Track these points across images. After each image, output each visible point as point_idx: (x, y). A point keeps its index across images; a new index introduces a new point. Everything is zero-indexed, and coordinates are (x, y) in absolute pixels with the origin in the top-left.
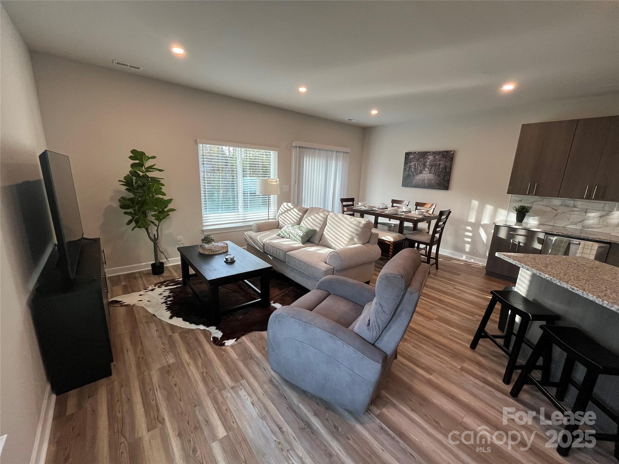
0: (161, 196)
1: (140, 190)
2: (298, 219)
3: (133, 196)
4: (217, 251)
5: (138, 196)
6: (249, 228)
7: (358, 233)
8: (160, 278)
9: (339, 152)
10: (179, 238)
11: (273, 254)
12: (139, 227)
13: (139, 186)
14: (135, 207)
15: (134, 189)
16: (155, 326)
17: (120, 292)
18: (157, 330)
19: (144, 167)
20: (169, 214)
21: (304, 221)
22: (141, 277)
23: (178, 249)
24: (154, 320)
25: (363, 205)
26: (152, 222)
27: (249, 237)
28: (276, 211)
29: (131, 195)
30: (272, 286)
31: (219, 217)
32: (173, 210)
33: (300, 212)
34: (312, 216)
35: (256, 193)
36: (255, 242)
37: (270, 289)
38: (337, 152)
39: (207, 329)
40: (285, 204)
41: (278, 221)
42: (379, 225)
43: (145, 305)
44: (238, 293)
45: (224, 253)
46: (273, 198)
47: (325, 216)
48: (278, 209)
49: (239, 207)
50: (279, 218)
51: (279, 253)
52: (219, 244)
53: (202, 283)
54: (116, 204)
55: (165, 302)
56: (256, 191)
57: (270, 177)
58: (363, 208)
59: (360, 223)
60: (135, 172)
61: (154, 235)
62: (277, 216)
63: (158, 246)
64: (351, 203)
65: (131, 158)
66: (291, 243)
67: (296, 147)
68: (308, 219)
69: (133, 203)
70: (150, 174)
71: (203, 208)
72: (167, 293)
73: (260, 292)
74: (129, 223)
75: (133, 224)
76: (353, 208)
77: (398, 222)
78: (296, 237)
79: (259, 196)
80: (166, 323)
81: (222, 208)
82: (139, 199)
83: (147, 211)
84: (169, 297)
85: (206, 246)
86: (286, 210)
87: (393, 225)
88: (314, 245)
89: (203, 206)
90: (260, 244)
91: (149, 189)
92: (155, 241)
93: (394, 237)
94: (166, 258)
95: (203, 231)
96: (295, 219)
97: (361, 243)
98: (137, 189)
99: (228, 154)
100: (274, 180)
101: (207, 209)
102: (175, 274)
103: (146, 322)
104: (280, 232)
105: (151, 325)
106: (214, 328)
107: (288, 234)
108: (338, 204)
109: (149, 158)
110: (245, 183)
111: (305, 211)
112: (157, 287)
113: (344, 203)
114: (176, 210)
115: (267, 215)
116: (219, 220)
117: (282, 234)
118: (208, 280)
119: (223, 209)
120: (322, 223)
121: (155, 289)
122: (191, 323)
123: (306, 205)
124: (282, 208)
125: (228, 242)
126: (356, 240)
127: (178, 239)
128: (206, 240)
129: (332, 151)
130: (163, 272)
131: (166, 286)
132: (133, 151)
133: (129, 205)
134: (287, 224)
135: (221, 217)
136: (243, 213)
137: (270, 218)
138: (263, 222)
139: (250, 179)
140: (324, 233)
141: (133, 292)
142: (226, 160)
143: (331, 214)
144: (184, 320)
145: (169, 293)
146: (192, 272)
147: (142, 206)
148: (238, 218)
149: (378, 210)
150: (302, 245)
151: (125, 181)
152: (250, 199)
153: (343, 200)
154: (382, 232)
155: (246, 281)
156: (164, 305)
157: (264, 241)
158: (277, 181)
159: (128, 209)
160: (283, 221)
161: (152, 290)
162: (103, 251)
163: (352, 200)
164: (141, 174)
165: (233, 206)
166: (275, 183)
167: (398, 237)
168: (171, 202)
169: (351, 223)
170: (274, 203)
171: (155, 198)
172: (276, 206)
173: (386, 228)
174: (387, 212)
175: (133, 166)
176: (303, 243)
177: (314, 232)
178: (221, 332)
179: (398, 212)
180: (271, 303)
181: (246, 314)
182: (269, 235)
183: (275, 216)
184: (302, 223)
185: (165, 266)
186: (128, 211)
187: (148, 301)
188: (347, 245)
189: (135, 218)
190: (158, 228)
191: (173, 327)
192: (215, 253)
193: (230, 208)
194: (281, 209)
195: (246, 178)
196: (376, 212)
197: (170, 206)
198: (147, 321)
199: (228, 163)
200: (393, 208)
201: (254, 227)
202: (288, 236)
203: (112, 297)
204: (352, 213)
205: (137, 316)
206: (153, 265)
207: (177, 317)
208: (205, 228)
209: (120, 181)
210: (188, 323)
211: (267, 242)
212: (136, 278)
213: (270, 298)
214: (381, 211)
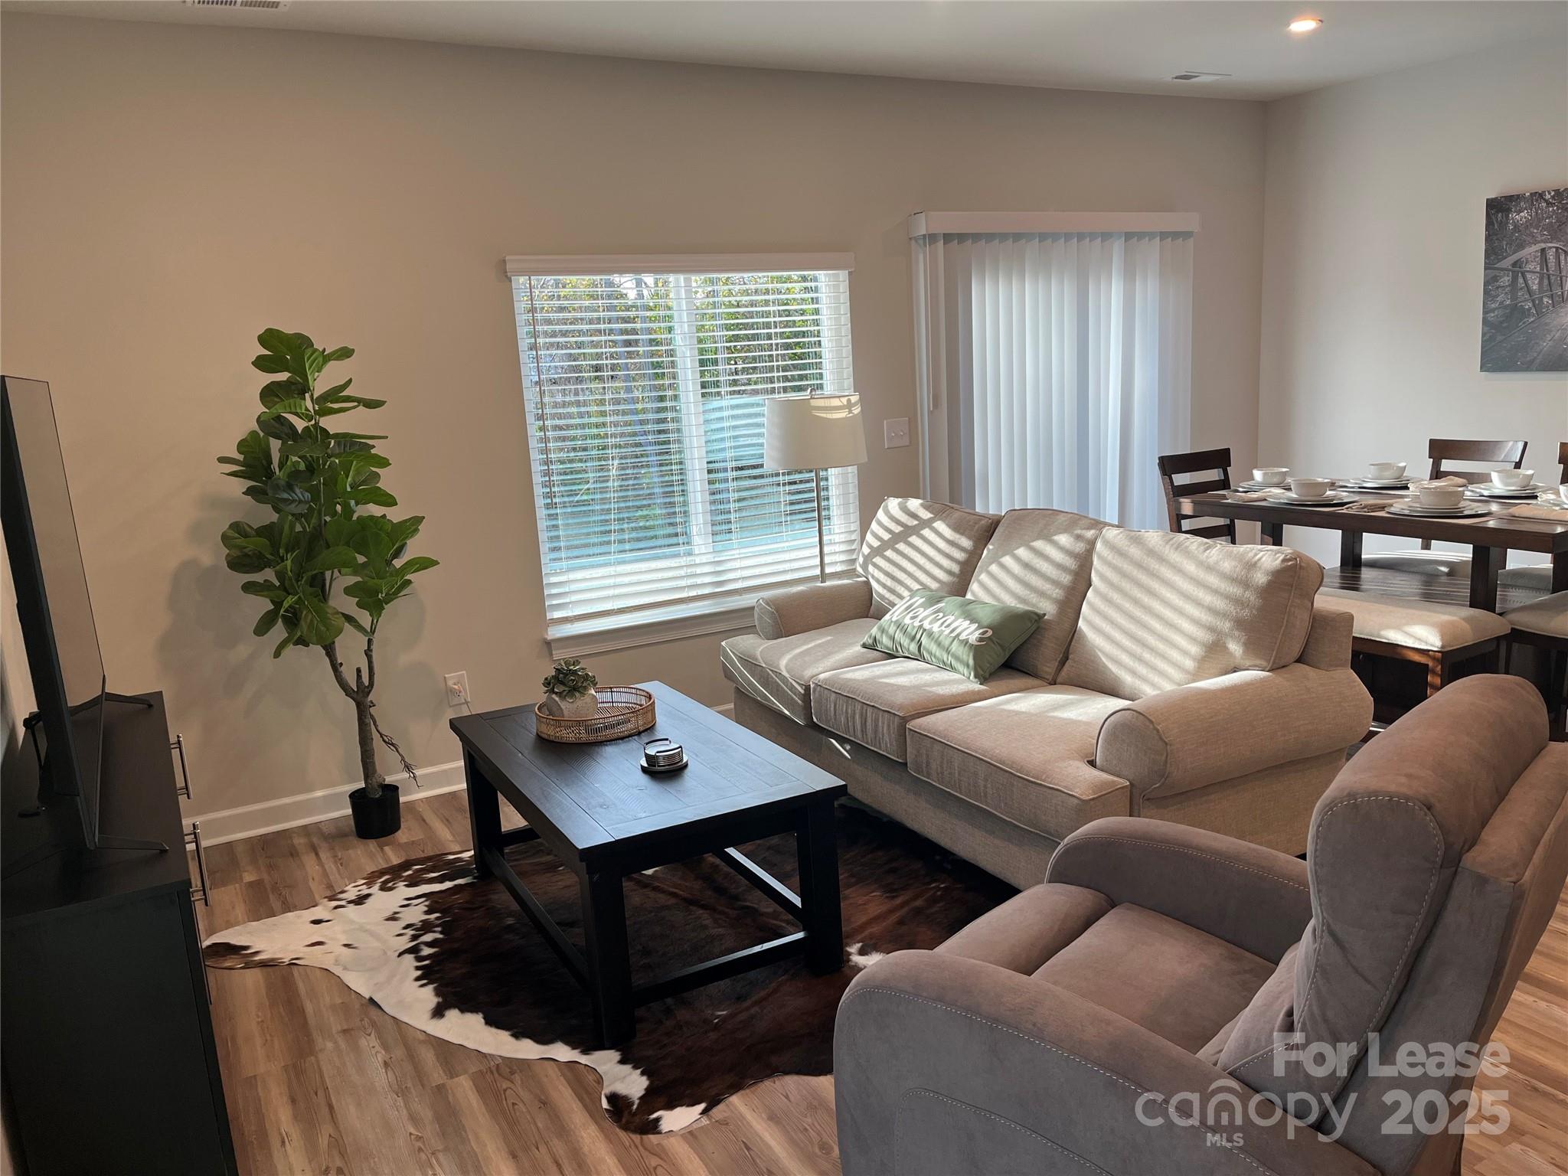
0: (376, 510)
1: (299, 493)
2: (956, 568)
3: (275, 517)
4: (612, 726)
5: (293, 515)
6: (738, 621)
7: (1246, 613)
8: (386, 849)
9: (1140, 235)
10: (452, 678)
11: (847, 731)
12: (303, 642)
13: (295, 474)
14: (282, 559)
15: (277, 488)
16: (378, 1048)
17: (240, 911)
18: (386, 1064)
19: (312, 395)
20: (409, 582)
21: (984, 577)
22: (314, 850)
23: (454, 725)
24: (373, 1024)
25: (1275, 480)
26: (349, 619)
27: (740, 659)
28: (853, 537)
29: (266, 515)
30: (852, 876)
31: (611, 581)
32: (424, 564)
33: (962, 534)
34: (1022, 552)
35: (762, 466)
36: (766, 681)
37: (845, 892)
38: (1128, 236)
39: (584, 1059)
40: (893, 504)
41: (868, 583)
42: (1366, 574)
43: (337, 962)
44: (704, 907)
45: (639, 734)
46: (840, 483)
47: (1080, 547)
48: (865, 527)
49: (694, 530)
50: (871, 568)
51: (876, 726)
52: (616, 697)
53: (551, 868)
54: (212, 555)
55: (413, 950)
56: (761, 456)
57: (821, 387)
58: (1276, 496)
59: (1251, 566)
60: (279, 419)
61: (359, 671)
62: (861, 560)
63: (372, 716)
64: (1213, 475)
65: (261, 363)
66: (927, 678)
67: (932, 238)
68: (1003, 566)
69: (275, 545)
70: (332, 424)
71: (544, 547)
72: (417, 914)
73: (797, 901)
74: (264, 626)
75: (279, 632)
76: (1224, 497)
77: (1463, 553)
78: (948, 652)
79: (777, 475)
80: (422, 1037)
81: (621, 542)
82: (298, 528)
83: (328, 574)
84: (426, 927)
85: (568, 707)
86: (898, 529)
87: (1444, 569)
88: (1036, 682)
89: (543, 536)
90: (792, 688)
91: (332, 482)
92: (360, 695)
93: (1443, 630)
94: (408, 768)
95: (548, 644)
96: (940, 567)
97: (1264, 663)
98: (290, 487)
99: (632, 295)
100: (836, 402)
101: (559, 549)
102: (444, 833)
103: (345, 1031)
104: (874, 631)
105: (363, 1042)
106: (613, 1055)
107: (913, 638)
108: (1149, 486)
109: (327, 358)
110: (714, 426)
111: (986, 531)
112: (375, 889)
113: (1181, 479)
114: (436, 563)
115: (817, 561)
116: (611, 592)
117: (885, 640)
118: (580, 848)
119: (627, 546)
120: (1066, 579)
121: (368, 896)
122: (517, 1036)
123: (991, 502)
124: (880, 523)
125: (654, 687)
126: (1235, 648)
127: (450, 683)
128: (562, 683)
129: (1106, 236)
130: (398, 828)
131: (413, 883)
132: (268, 338)
133: (260, 556)
134: (906, 594)
135: (619, 580)
136: (710, 558)
137: (828, 570)
138: (801, 594)
139: (733, 407)
140: (1081, 623)
141: (288, 908)
142: (625, 320)
143: (1111, 533)
144: (490, 1022)
145: (427, 913)
146: (511, 819)
147: (310, 554)
148: (690, 582)
149: (1356, 498)
150: (977, 686)
151: (241, 457)
152: (736, 495)
153: (1170, 465)
154: (1383, 607)
155: (732, 851)
156: (409, 959)
157: (808, 673)
158: (849, 406)
159: (259, 569)
160: (889, 582)
161: (360, 900)
162: (179, 742)
163: (1220, 459)
164: (300, 425)
165: (670, 530)
166: (842, 414)
167: (1466, 626)
168: (416, 530)
169: (1210, 568)
170: (846, 504)
171: (355, 518)
172: (855, 516)
173: (1408, 584)
174: (1400, 505)
175: (269, 394)
176: (983, 677)
177: (1034, 620)
178: (643, 1074)
179: (1462, 504)
180: (850, 954)
181: (740, 998)
182: (827, 651)
183: (853, 561)
184: (974, 586)
185: (402, 799)
186: (258, 577)
187: (345, 945)
188: (1197, 676)
189: (286, 605)
190: (370, 641)
191: (445, 1049)
192: (601, 736)
193: (655, 537)
194: (874, 526)
195: (716, 403)
196: (1344, 510)
197: (414, 548)
198: (345, 1027)
199: (634, 332)
200: (1436, 484)
201: (760, 618)
202: (913, 647)
203: (211, 932)
204: (1221, 521)
205: (309, 1008)
206: (356, 798)
207: (462, 1011)
208: (555, 633)
209: (223, 460)
210: (504, 1036)
211: (822, 676)
212: (293, 853)
213: (845, 928)
214: (1371, 500)
